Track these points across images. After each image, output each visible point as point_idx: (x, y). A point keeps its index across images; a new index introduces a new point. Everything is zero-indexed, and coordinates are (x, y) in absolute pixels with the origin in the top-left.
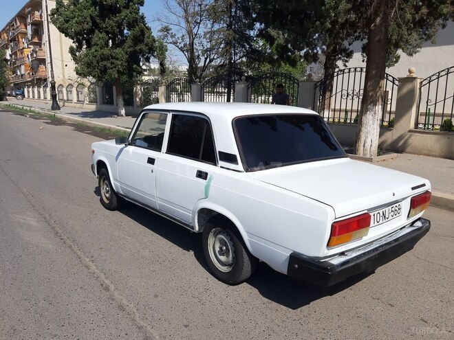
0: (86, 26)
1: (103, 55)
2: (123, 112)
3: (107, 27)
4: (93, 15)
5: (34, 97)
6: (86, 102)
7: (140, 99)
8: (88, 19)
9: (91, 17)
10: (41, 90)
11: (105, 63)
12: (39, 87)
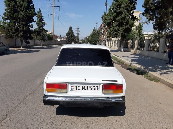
0: (111, 20)
1: (115, 30)
2: (122, 50)
3: (118, 20)
4: (114, 16)
5: (108, 45)
6: (116, 47)
7: (130, 45)
8: (112, 18)
9: (114, 17)
10: (109, 42)
11: (115, 33)
12: (109, 41)
